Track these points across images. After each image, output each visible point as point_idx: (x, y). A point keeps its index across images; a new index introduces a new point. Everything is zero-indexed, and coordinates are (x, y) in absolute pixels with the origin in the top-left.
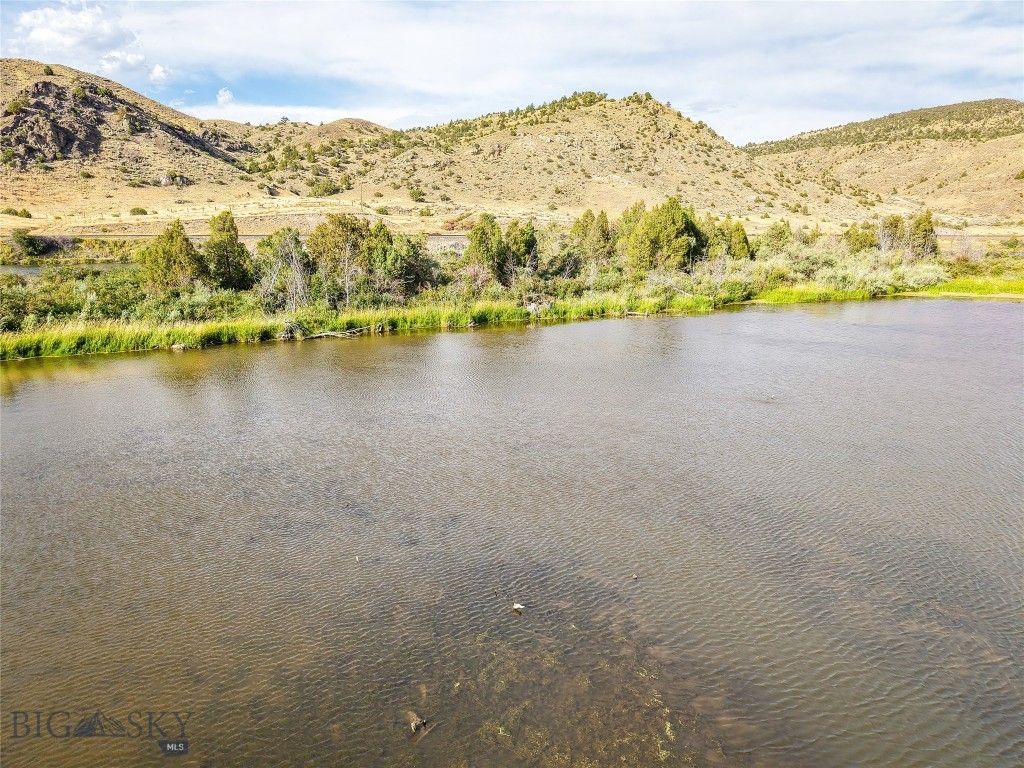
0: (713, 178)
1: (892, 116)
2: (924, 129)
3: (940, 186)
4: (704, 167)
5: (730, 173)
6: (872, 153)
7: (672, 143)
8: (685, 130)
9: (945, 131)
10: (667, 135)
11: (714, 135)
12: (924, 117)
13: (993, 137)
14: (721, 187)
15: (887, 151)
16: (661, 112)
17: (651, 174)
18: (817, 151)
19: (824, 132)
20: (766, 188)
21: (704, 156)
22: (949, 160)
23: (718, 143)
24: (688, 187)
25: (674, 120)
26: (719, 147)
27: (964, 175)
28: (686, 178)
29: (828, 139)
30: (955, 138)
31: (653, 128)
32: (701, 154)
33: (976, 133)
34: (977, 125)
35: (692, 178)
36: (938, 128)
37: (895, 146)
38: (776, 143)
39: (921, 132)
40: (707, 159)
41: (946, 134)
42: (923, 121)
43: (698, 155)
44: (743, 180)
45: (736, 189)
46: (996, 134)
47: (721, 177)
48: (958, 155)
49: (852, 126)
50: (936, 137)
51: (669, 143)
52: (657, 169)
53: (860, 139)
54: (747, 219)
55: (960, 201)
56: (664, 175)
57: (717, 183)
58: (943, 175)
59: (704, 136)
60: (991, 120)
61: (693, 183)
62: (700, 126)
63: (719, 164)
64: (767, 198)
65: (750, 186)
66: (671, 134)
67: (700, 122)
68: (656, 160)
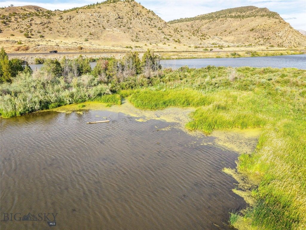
0: (151, 30)
2: (230, 15)
3: (230, 33)
4: (148, 26)
5: (157, 28)
6: (213, 22)
7: (138, 17)
8: (144, 12)
9: (235, 16)
10: (136, 14)
11: (154, 14)
12: (230, 11)
14: (153, 33)
15: (217, 21)
16: (136, 6)
17: (128, 28)
20: (169, 34)
21: (149, 22)
22: (233, 25)
23: (155, 17)
24: (141, 33)
25: (141, 9)
26: (155, 19)
27: (237, 30)
28: (141, 30)
29: (204, 17)
30: (237, 18)
31: (132, 12)
32: (148, 21)
33: (243, 16)
34: (244, 14)
35: (143, 30)
36: (233, 14)
37: (219, 20)
39: (229, 15)
40: (150, 23)
42: (230, 12)
43: (147, 22)
44: (162, 31)
45: (158, 34)
46: (248, 17)
47: (154, 30)
50: (232, 17)
51: (136, 17)
52: (131, 26)
56: (133, 28)
57: (152, 32)
58: (231, 30)
59: (150, 15)
61: (143, 32)
62: (149, 12)
63: (154, 25)
64: (168, 37)
65: (163, 33)
66: (137, 14)
67: (150, 10)
68: (131, 23)
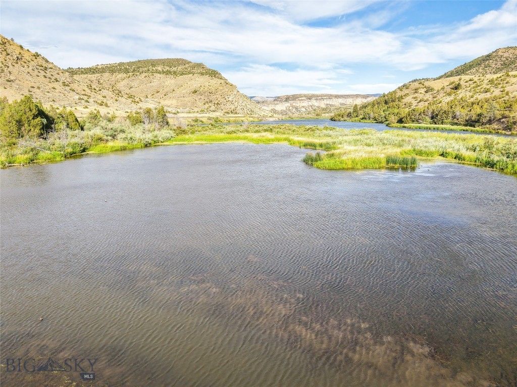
0: (51, 85)
1: (139, 61)
2: (154, 69)
3: (165, 95)
4: (44, 79)
5: (61, 83)
6: (133, 78)
7: (19, 63)
8: (27, 56)
9: (163, 70)
10: (15, 57)
11: (47, 61)
12: (154, 63)
13: (181, 75)
14: (57, 91)
16: (7, 43)
17: (8, 81)
18: (107, 75)
19: (109, 66)
20: (83, 93)
21: (43, 73)
22: (166, 83)
23: (50, 66)
24: (35, 90)
25: (18, 50)
26: (51, 68)
27: (174, 91)
28: (33, 84)
29: (112, 69)
30: (167, 74)
31: (4, 53)
32: (40, 71)
33: (175, 73)
34: (175, 69)
35: (38, 84)
36: (160, 68)
37: (144, 75)
38: (84, 69)
39: (153, 70)
40: (45, 74)
41: (164, 72)
42: (153, 65)
43: (39, 72)
44: (69, 88)
45: (66, 92)
46: (182, 74)
47: (56, 85)
48: (170, 81)
49: (121, 64)
50: (160, 73)
51: (17, 63)
52: (12, 78)
53: (126, 71)
54: (76, 109)
55: (174, 102)
56: (17, 82)
57: (54, 88)
58: (165, 90)
59: (40, 61)
60: (179, 68)
61: (39, 88)
62: (37, 55)
63: (53, 78)
64: (85, 98)
65: (74, 91)
66: (17, 58)
67: (37, 53)
68: (10, 73)
